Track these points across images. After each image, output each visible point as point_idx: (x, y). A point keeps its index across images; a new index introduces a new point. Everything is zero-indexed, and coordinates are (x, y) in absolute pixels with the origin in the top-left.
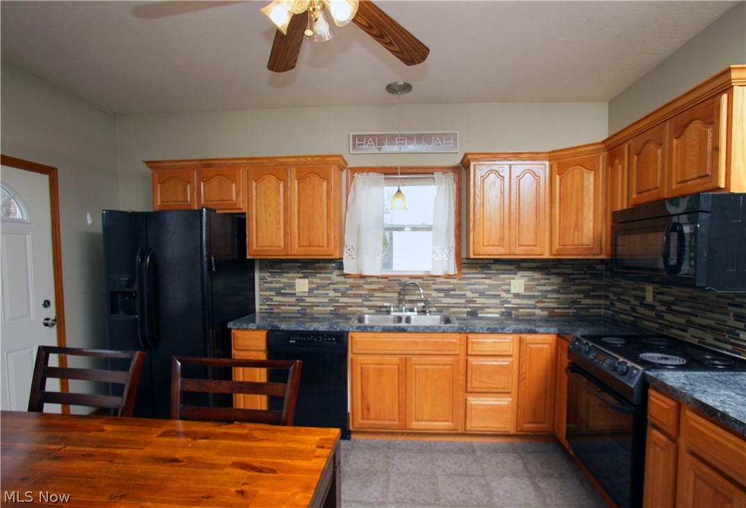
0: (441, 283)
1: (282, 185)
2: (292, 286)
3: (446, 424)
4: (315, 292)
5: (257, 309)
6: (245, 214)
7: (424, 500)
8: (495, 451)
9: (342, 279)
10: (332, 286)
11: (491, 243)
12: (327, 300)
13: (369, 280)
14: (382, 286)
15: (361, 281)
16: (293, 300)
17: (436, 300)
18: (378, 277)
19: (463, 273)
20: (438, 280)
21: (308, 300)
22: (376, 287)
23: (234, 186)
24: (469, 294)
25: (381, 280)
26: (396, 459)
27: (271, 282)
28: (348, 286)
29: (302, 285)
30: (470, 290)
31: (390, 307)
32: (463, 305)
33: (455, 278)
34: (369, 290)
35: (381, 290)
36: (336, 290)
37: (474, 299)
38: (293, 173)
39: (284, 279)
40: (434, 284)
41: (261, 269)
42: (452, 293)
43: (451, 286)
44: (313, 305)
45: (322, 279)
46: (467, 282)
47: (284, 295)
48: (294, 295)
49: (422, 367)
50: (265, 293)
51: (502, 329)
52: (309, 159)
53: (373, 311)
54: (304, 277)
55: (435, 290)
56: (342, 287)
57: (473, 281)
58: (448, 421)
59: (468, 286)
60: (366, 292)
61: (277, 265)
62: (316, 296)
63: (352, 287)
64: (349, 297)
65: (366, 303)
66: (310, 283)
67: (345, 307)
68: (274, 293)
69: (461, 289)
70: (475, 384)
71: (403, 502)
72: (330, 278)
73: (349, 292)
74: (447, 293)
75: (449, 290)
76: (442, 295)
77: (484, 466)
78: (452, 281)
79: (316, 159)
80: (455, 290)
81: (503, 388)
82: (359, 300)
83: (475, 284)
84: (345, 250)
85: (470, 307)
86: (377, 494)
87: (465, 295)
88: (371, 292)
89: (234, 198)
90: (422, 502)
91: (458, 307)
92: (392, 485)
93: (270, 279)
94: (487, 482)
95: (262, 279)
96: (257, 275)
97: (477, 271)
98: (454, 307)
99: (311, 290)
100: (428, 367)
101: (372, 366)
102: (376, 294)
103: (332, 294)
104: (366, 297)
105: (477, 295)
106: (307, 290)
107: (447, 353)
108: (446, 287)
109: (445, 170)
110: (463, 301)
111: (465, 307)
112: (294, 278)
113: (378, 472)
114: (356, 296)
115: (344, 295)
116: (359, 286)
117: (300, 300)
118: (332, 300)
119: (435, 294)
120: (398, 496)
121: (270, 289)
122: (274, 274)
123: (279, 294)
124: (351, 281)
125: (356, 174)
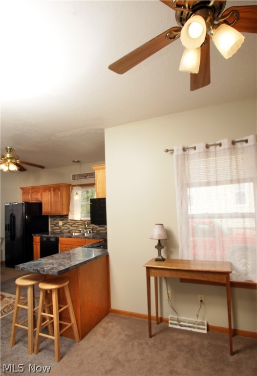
1: (49, 193)
2: (58, 223)
5: (50, 230)
6: (41, 202)
9: (70, 221)
10: (68, 223)
12: (67, 228)
13: (78, 221)
14: (81, 223)
15: (76, 222)
16: (58, 228)
21: (62, 228)
22: (79, 224)
23: (39, 194)
25: (81, 221)
27: (53, 222)
29: (61, 223)
35: (81, 225)
36: (69, 225)
38: (52, 189)
39: (56, 221)
41: (51, 218)
44: (64, 230)
45: (65, 221)
48: (58, 226)
50: (52, 226)
52: (56, 185)
54: (61, 221)
56: (71, 224)
60: (77, 225)
61: (55, 217)
62: (64, 227)
63: (73, 224)
64: (72, 227)
65: (77, 229)
67: (71, 230)
72: (67, 221)
82: (75, 228)
84: (70, 212)
89: (39, 198)
95: (51, 221)
96: (50, 220)
99: (63, 225)
102: (79, 226)
103: (68, 226)
112: (58, 221)
114: (75, 227)
115: (71, 226)
116: (75, 223)
117: (60, 228)
118: (69, 228)
121: (53, 224)
122: (54, 220)
123: (55, 226)
124: (73, 222)
125: (74, 187)
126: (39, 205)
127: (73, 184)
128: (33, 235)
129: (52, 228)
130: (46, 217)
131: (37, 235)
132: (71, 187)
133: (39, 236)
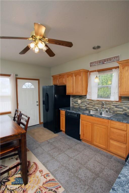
0: (114, 103)
1: (72, 78)
2: (77, 101)
3: (103, 146)
4: (82, 103)
5: (71, 106)
6: (66, 85)
7: (81, 163)
8: (119, 162)
9: (88, 100)
10: (85, 102)
11: (126, 91)
12: (84, 105)
13: (94, 101)
14: (97, 103)
15: (92, 101)
16: (77, 105)
17: (113, 109)
18: (96, 100)
19: (122, 101)
20: (113, 102)
21: (81, 105)
23: (64, 79)
24: (124, 108)
25: (97, 101)
26: (87, 150)
27: (74, 100)
28: (89, 102)
29: (79, 101)
30: (124, 106)
31: (98, 109)
32: (122, 111)
33: (119, 102)
34: (94, 104)
35: (97, 104)
37: (126, 110)
38: (74, 75)
39: (76, 100)
40: (112, 103)
41: (72, 97)
42: (118, 107)
43: (118, 105)
44: (82, 106)
45: (83, 100)
46: (123, 104)
47: (76, 103)
48: (78, 103)
49: (97, 127)
50: (72, 103)
51: (123, 121)
52: (77, 71)
53: (95, 110)
54: (80, 99)
55: (112, 105)
57: (125, 103)
58: (104, 146)
59: (124, 105)
60: (93, 104)
61: (75, 96)
62: (82, 104)
63: (90, 102)
64: (89, 105)
65: (93, 107)
66: (81, 101)
67: (88, 108)
68: (74, 103)
69: (121, 106)
70: (113, 137)
71: (76, 160)
72: (85, 100)
73: (89, 104)
74: (116, 107)
75: (117, 106)
76: (115, 107)
77: (109, 164)
78: (118, 103)
79: (78, 71)
80: (119, 106)
81: (123, 141)
82: (92, 106)
83: (126, 105)
84: (88, 93)
85: (124, 112)
86: (73, 156)
87: (123, 108)
88: (95, 104)
89: (64, 82)
90: (80, 163)
91: (120, 112)
92: (78, 155)
93: (73, 100)
94: (104, 168)
95: (72, 99)
97: (127, 100)
98: (119, 111)
99: (81, 103)
100: (99, 128)
101: (85, 124)
102: (96, 105)
103: (86, 104)
104: (93, 106)
105: (127, 108)
106: (80, 103)
107: (104, 125)
108: (116, 105)
109: (116, 68)
110: (122, 110)
111: (122, 112)
112: (78, 100)
113: (79, 151)
115: (88, 104)
117: (79, 105)
118: (86, 106)
119: (112, 106)
120: (77, 158)
121: (73, 102)
122: (74, 98)
123: (75, 103)
124: (90, 101)
125: (91, 73)
126: (64, 87)
127: (90, 70)
128: (60, 109)
129: (73, 104)
130: (69, 96)
131: (63, 110)
132: (88, 73)
133: (64, 111)
